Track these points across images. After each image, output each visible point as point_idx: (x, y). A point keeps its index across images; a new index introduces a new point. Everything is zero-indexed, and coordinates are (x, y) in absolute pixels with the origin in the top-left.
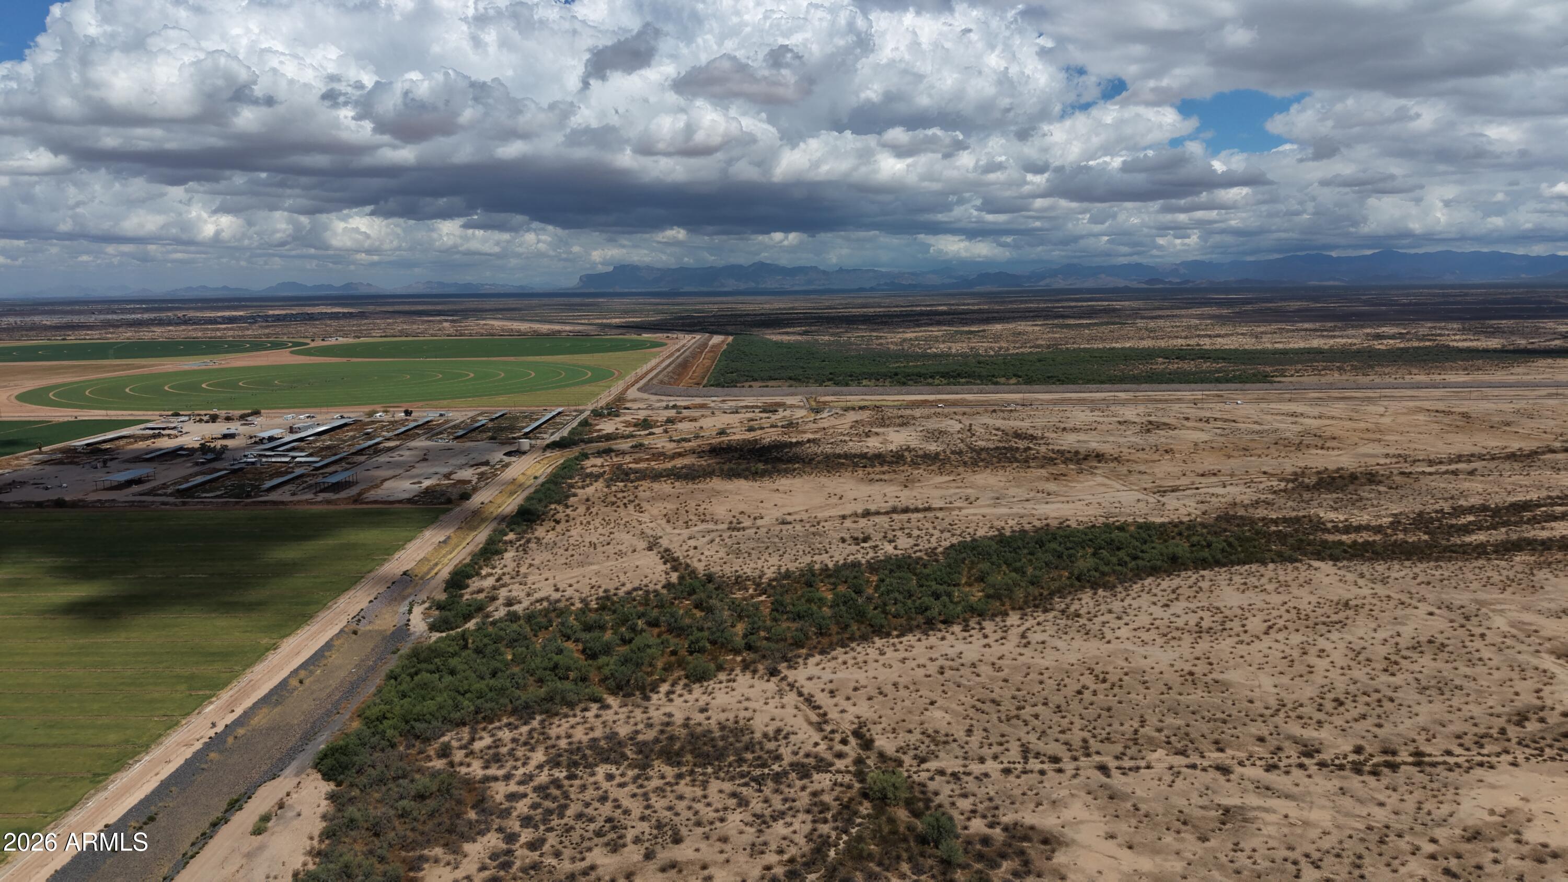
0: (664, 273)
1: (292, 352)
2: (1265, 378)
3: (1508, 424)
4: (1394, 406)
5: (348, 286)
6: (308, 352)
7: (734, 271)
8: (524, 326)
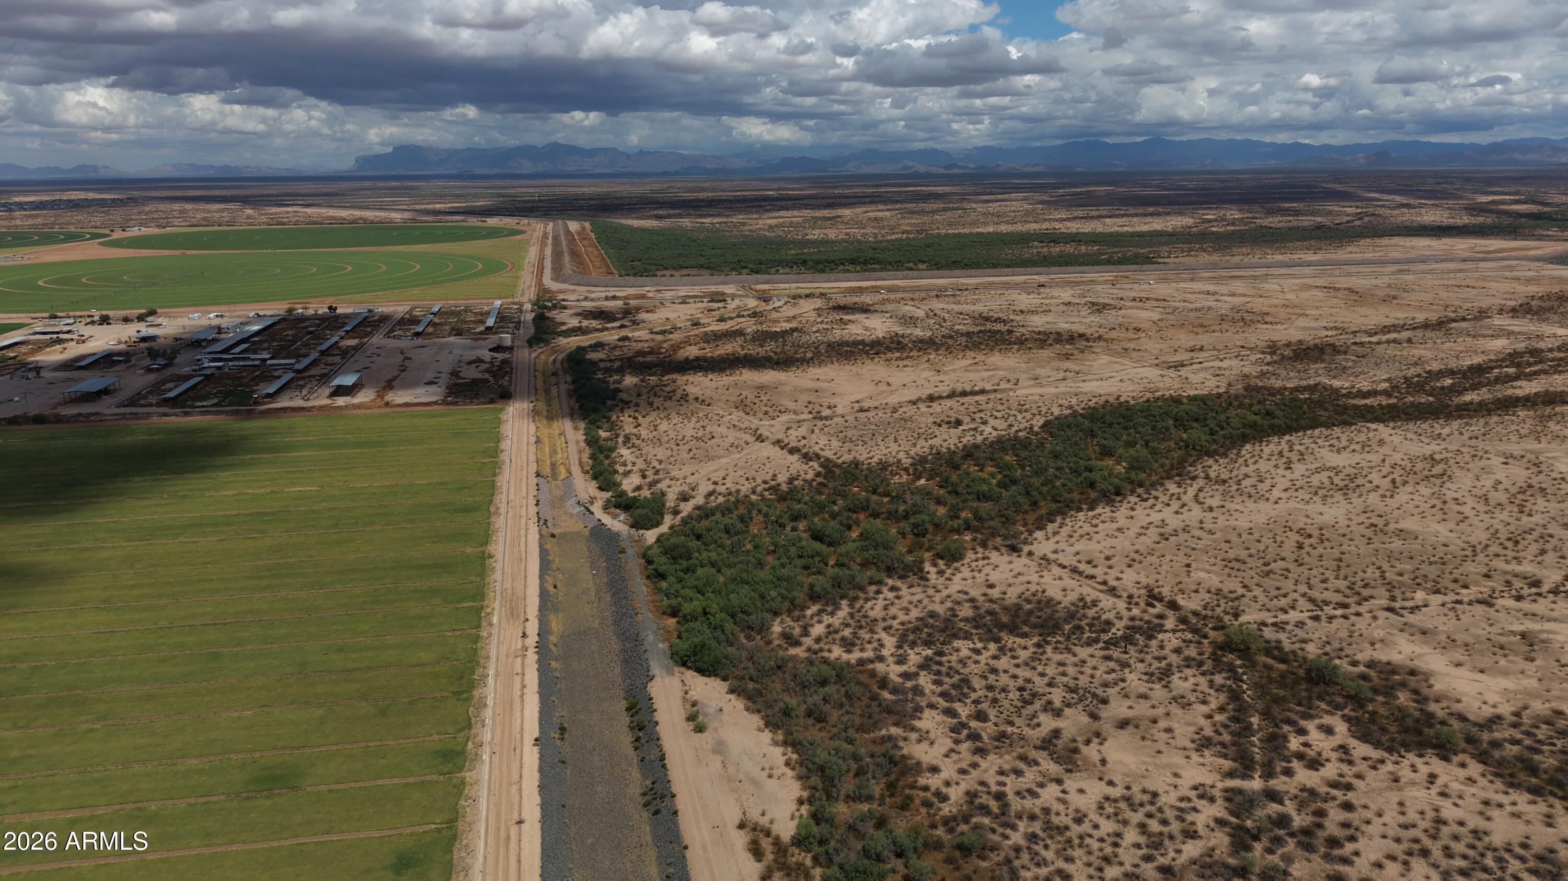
0: (451, 154)
1: (100, 244)
2: (1147, 260)
3: (1394, 298)
4: (1287, 283)
5: (83, 168)
6: (118, 244)
7: (526, 151)
8: (344, 213)
